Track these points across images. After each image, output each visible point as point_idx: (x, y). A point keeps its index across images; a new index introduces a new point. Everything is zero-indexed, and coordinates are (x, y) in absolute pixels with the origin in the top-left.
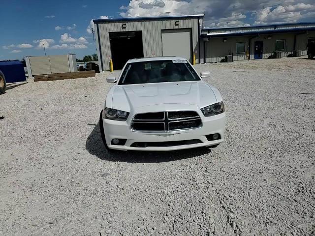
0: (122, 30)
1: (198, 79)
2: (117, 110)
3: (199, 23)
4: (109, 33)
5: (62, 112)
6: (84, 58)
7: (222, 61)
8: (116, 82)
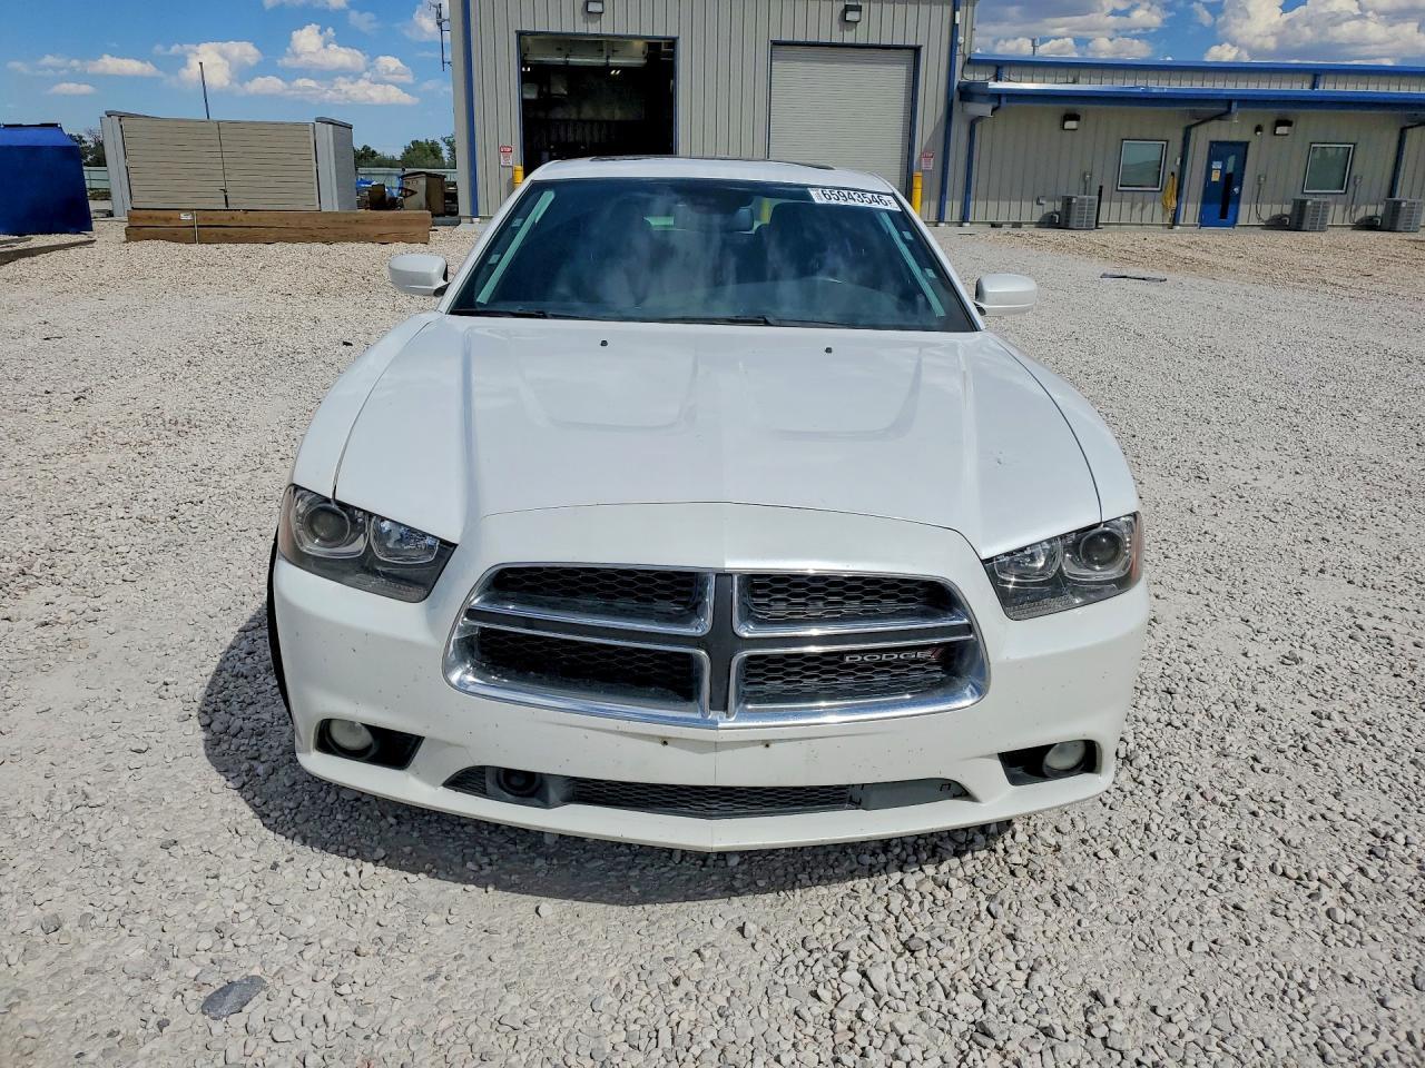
0: (581, 28)
1: (961, 321)
2: (371, 515)
3: (954, 27)
4: (520, 34)
5: (183, 427)
6: (408, 151)
7: (1049, 222)
8: (441, 292)
